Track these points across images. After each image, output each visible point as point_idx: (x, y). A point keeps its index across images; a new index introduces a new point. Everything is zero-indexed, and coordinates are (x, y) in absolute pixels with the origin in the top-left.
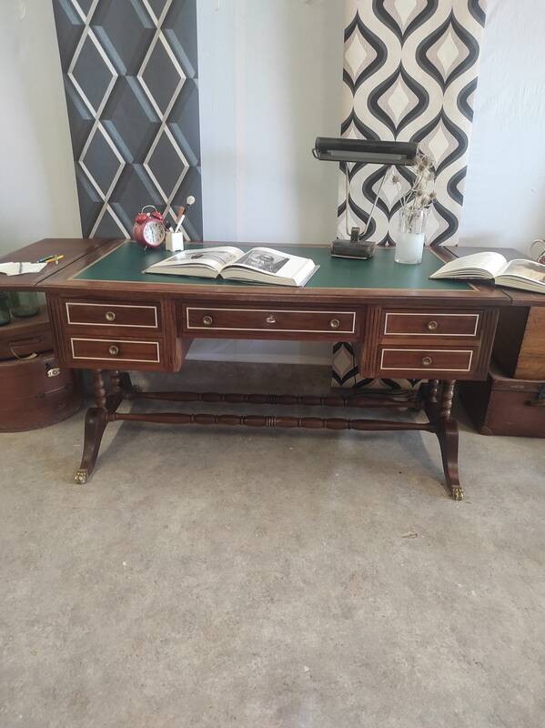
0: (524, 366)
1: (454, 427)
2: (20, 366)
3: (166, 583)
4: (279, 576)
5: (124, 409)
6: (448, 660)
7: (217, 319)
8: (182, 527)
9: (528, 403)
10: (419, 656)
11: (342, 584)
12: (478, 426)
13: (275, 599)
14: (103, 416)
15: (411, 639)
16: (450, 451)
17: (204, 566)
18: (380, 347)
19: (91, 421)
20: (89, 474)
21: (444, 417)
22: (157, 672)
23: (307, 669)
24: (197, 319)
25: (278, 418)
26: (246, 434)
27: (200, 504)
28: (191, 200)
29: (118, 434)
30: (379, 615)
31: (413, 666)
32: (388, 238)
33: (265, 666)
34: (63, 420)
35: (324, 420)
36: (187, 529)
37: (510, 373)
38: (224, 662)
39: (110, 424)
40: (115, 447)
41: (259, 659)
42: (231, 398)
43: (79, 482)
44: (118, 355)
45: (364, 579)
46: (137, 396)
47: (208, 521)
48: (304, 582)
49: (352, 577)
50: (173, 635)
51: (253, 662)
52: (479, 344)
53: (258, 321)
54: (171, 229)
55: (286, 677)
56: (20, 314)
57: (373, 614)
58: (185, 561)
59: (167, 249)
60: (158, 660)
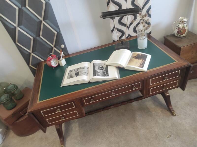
18: (149, 88)
20: (64, 145)
28: (63, 46)
32: (129, 35)
44: (64, 118)
52: (180, 78)
54: (60, 59)
59: (61, 65)
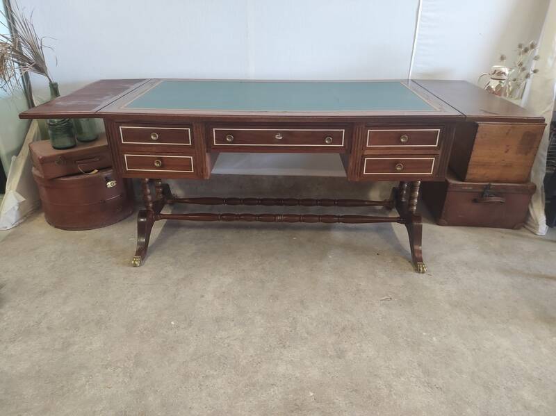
0: (473, 172)
1: (419, 219)
2: (85, 180)
3: (204, 335)
4: (289, 329)
5: (166, 211)
6: (416, 386)
7: (237, 138)
8: (215, 296)
9: (475, 201)
10: (394, 383)
11: (336, 334)
12: (437, 219)
13: (286, 346)
14: (150, 217)
15: (388, 372)
16: (415, 236)
17: (232, 324)
18: (363, 157)
19: (142, 220)
20: (142, 259)
21: (411, 212)
22: (201, 398)
23: (312, 394)
24: (221, 137)
25: (284, 215)
26: (259, 228)
27: (228, 280)
29: (163, 230)
30: (364, 355)
31: (390, 391)
33: (280, 393)
34: (120, 221)
35: (320, 216)
36: (218, 298)
37: (462, 178)
38: (250, 390)
39: (156, 223)
40: (161, 240)
41: (276, 388)
42: (248, 201)
43: (135, 266)
44: (162, 167)
45: (352, 330)
46: (175, 201)
47: (233, 292)
48: (308, 333)
49: (344, 329)
50: (211, 372)
51: (272, 390)
52: (439, 152)
53: (269, 138)
55: (296, 400)
56: (83, 140)
57: (360, 355)
58: (218, 320)
60: (201, 390)
